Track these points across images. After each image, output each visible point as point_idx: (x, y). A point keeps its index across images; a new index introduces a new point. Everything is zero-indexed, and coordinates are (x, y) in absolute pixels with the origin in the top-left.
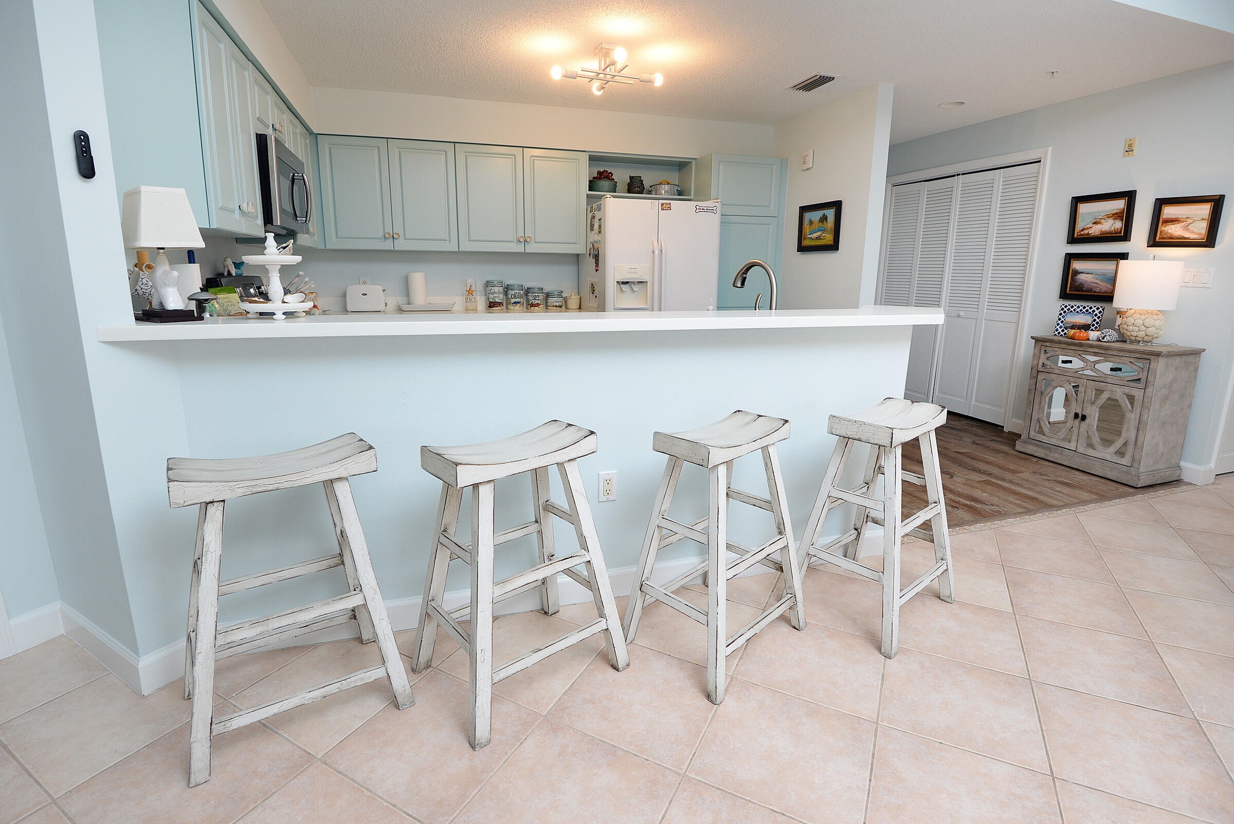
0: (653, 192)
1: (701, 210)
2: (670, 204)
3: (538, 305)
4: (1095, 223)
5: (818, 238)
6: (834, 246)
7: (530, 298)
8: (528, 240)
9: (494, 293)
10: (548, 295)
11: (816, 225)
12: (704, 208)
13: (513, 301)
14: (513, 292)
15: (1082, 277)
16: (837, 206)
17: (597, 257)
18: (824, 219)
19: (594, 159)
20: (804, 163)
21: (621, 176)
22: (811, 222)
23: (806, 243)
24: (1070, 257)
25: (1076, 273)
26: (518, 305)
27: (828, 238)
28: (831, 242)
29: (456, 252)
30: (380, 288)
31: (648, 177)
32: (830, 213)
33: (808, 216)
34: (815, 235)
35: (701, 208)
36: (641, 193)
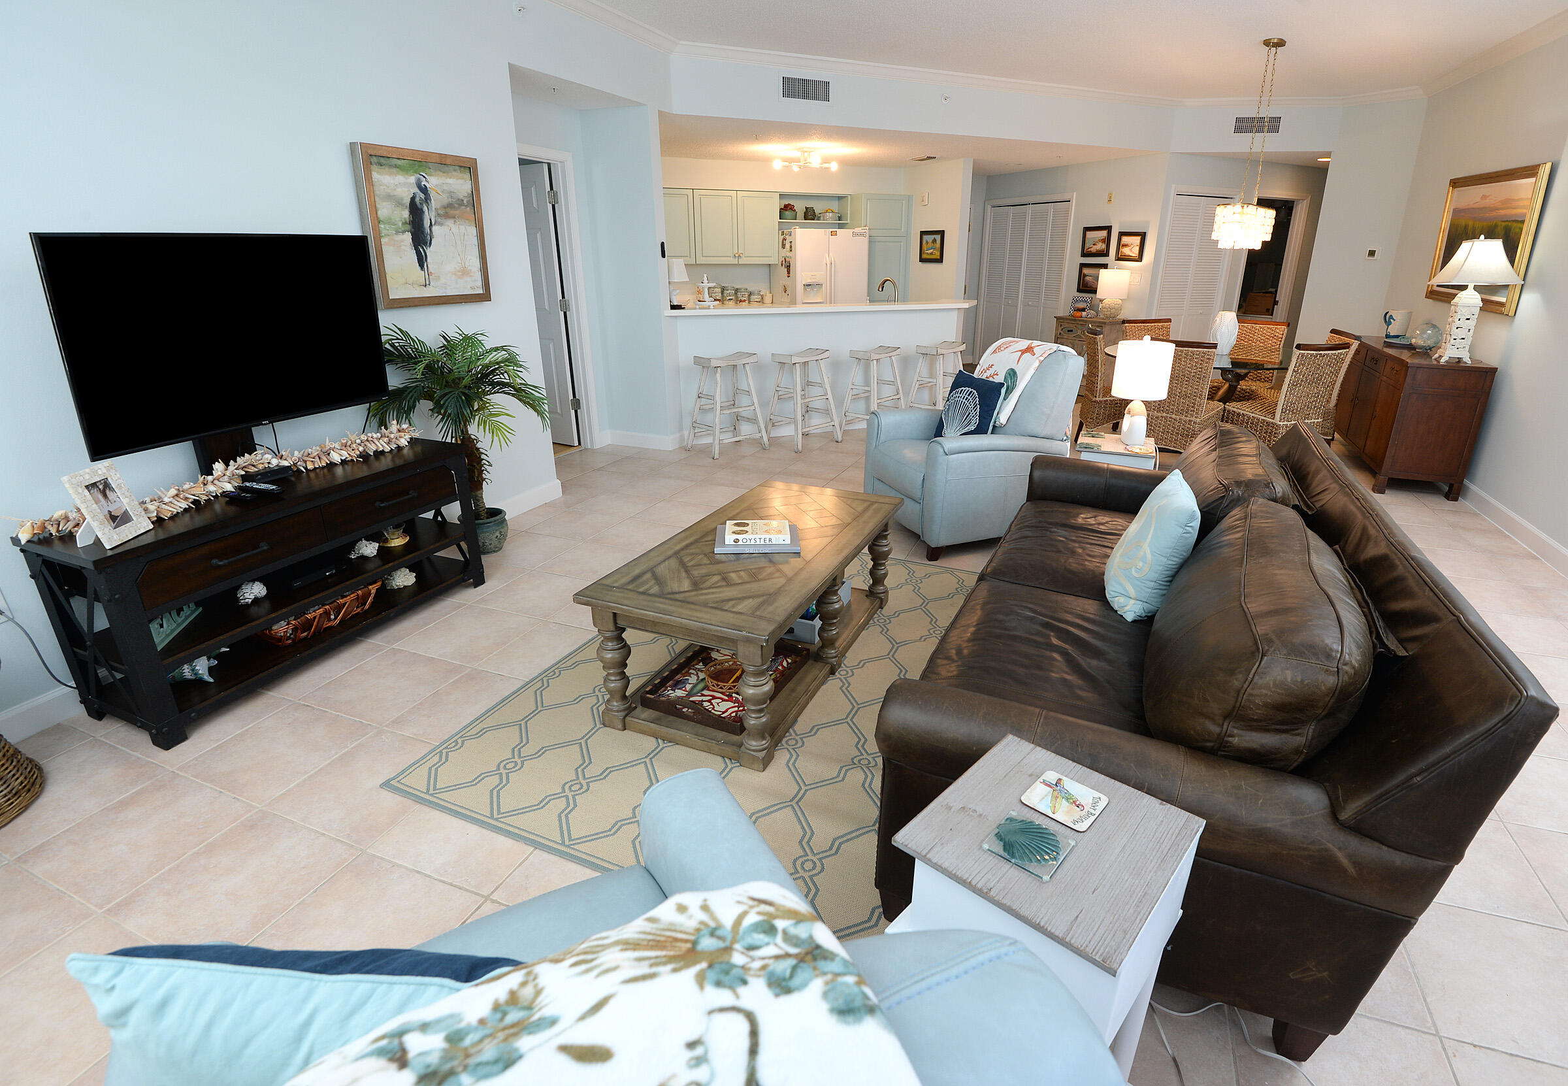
0: (822, 218)
2: (837, 231)
3: (745, 301)
4: (1094, 245)
5: (931, 254)
6: (940, 260)
7: (739, 296)
8: (741, 255)
9: (715, 293)
10: (750, 294)
11: (930, 245)
13: (728, 298)
14: (728, 292)
15: (1087, 278)
16: (942, 233)
17: (788, 267)
18: (934, 241)
19: (782, 196)
20: (923, 201)
21: (800, 206)
22: (927, 243)
23: (925, 256)
24: (1083, 266)
25: (1085, 276)
26: (731, 300)
27: (937, 255)
28: (939, 257)
29: (693, 264)
31: (818, 207)
32: (938, 237)
33: (925, 237)
34: (930, 251)
35: (857, 234)
36: (813, 220)
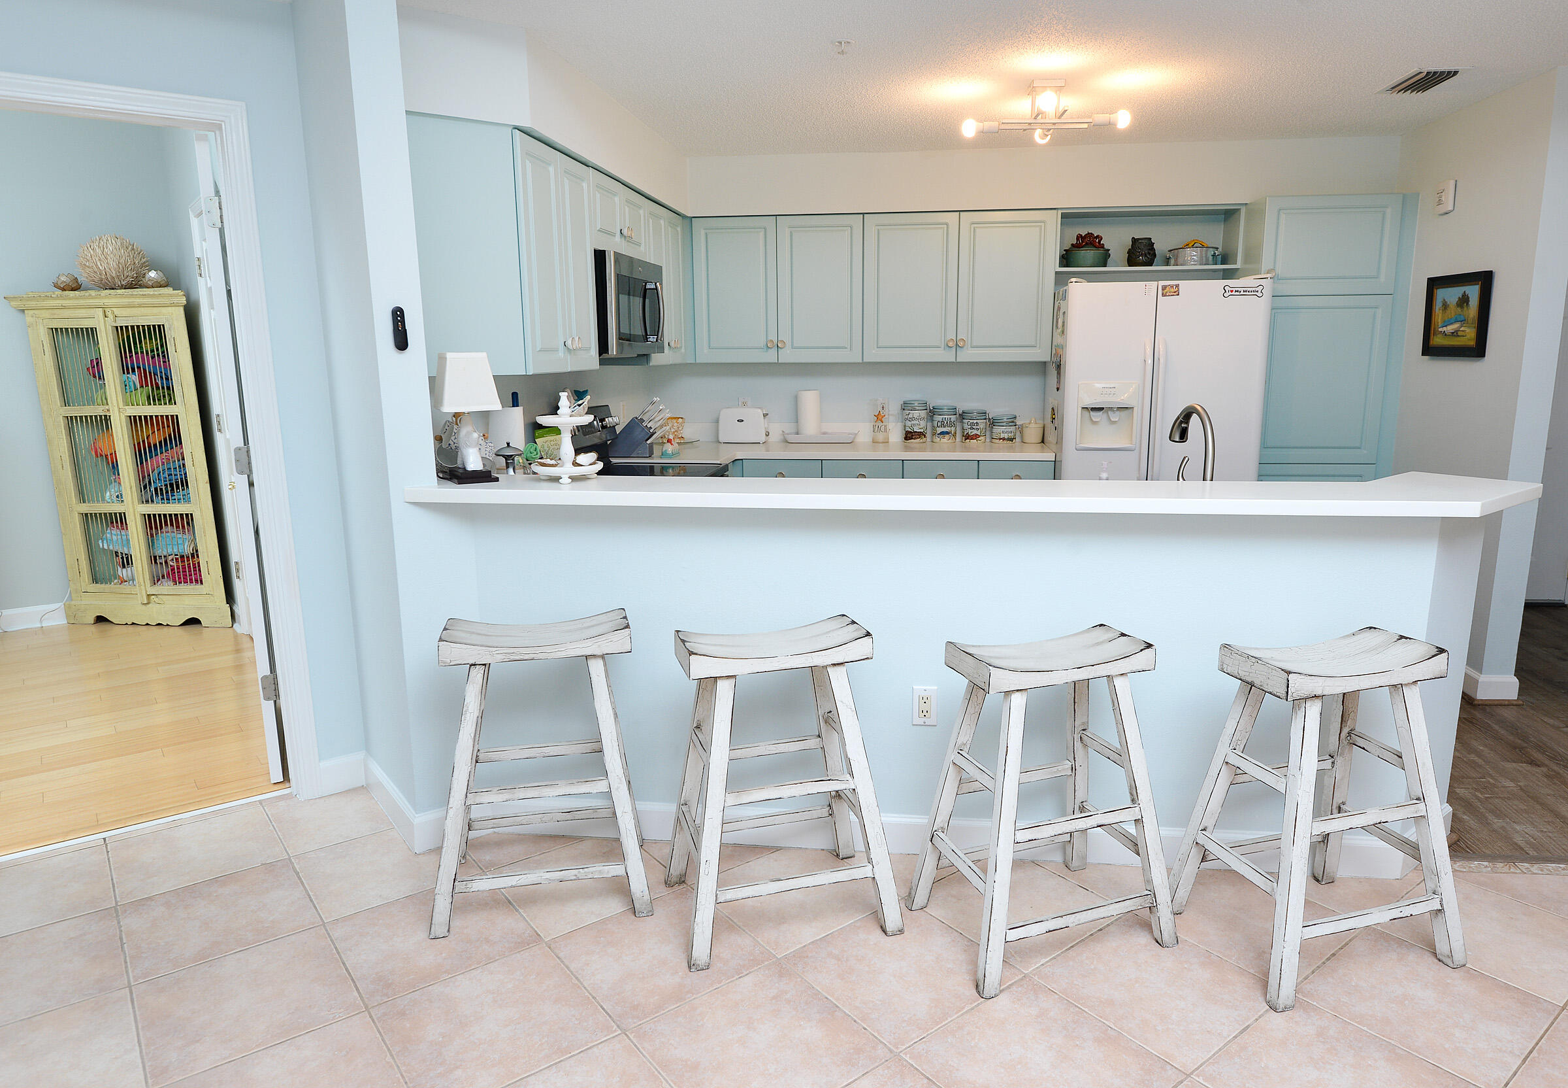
0: (1172, 261)
1: (1233, 293)
2: (1177, 286)
3: (976, 437)
5: (1455, 334)
6: (1478, 350)
7: (966, 426)
8: (961, 344)
9: (912, 419)
10: (993, 423)
11: (1453, 310)
12: (1239, 289)
13: (939, 430)
14: (940, 418)
16: (1485, 280)
17: (1059, 367)
18: (1464, 301)
19: (1069, 217)
20: (1440, 203)
21: (1117, 239)
22: (1445, 306)
23: (1437, 341)
26: (947, 437)
27: (1469, 336)
28: (1472, 343)
29: (859, 363)
30: (760, 412)
31: (1163, 238)
32: (1473, 291)
33: (1442, 294)
34: (1450, 329)
35: (1234, 289)
36: (1151, 264)
